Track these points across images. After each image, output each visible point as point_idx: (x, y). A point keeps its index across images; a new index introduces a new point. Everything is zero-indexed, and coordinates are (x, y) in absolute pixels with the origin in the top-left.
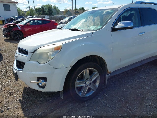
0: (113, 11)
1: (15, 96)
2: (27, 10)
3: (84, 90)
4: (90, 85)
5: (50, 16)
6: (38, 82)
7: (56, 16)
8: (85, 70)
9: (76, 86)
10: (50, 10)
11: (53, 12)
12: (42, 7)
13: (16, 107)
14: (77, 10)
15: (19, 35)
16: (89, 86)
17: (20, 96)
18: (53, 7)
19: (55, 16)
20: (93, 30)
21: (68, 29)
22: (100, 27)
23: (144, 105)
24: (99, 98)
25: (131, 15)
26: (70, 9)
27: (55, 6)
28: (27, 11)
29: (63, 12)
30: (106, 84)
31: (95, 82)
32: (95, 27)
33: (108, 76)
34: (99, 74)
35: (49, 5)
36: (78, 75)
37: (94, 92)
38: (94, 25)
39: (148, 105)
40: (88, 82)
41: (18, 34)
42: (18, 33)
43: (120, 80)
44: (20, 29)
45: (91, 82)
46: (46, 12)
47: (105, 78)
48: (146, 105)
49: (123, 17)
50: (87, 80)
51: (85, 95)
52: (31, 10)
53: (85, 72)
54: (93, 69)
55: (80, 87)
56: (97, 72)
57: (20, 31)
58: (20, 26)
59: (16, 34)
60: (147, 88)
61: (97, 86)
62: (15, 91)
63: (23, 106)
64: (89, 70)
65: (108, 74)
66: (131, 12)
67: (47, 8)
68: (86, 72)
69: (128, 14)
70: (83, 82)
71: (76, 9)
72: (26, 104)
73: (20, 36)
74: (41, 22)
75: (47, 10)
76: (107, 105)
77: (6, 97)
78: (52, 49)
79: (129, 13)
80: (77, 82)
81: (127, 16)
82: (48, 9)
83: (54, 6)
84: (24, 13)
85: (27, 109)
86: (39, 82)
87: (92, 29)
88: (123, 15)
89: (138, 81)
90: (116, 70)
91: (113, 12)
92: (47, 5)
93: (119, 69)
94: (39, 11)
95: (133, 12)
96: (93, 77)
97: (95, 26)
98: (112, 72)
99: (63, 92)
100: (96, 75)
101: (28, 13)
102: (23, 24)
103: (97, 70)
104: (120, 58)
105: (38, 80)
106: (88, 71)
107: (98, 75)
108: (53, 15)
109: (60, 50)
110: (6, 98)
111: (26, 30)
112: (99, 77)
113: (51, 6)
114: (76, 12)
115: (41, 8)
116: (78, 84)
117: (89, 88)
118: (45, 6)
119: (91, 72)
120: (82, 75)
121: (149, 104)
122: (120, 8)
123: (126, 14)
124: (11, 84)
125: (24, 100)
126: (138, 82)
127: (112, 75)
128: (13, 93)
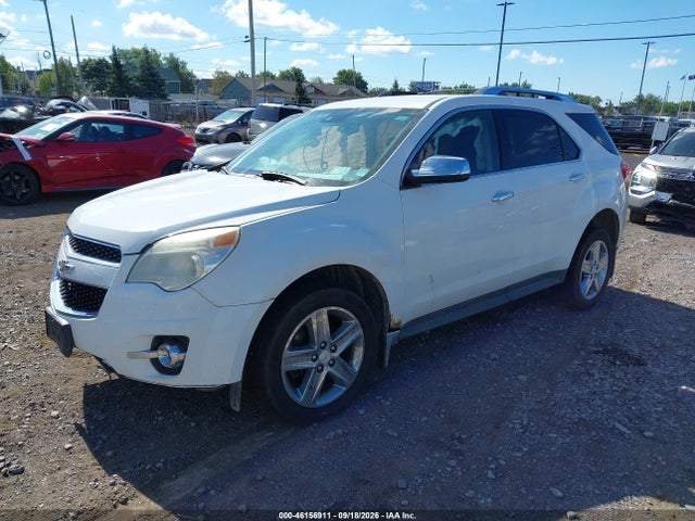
0: (406, 118)
1: (55, 413)
2: (43, 68)
3: (312, 381)
4: (331, 366)
5: (152, 102)
6: (154, 355)
7: (178, 100)
8: (315, 313)
9: (285, 367)
10: (151, 75)
11: (163, 81)
12: (115, 57)
13: (67, 450)
14: (273, 77)
15: (23, 184)
16: (330, 369)
17: (73, 416)
18: (164, 62)
19: (176, 101)
20: (342, 183)
21: (250, 172)
22: (362, 173)
23: (507, 427)
24: (362, 412)
25: (468, 134)
26: (242, 75)
27: (172, 54)
28: (40, 73)
29: (207, 82)
30: (386, 364)
31: (347, 355)
32: (349, 173)
33: (390, 337)
34: (361, 330)
35: (146, 52)
36: (293, 329)
37: (344, 389)
38: (346, 164)
39: (517, 426)
40: (325, 356)
41: (17, 178)
42: (16, 174)
43: (435, 354)
44: (27, 157)
45: (336, 354)
46: (131, 79)
47: (382, 343)
48: (511, 426)
49: (441, 138)
50: (323, 348)
51: (314, 402)
52: (62, 68)
53: (314, 321)
54: (342, 309)
55: (298, 371)
56: (355, 321)
57: (26, 165)
58: (27, 143)
59: (7, 179)
60: (523, 378)
61: (357, 369)
62: (50, 400)
63: (94, 446)
64: (331, 316)
65: (391, 330)
66: (469, 124)
67: (136, 62)
68: (319, 320)
69: (458, 131)
70: (307, 354)
71: (266, 75)
72: (105, 437)
73: (27, 186)
74: (119, 129)
75: (138, 73)
76: (389, 431)
77: (20, 419)
78: (208, 242)
79: (461, 124)
80: (287, 353)
81: (454, 135)
82: (141, 67)
83: (168, 56)
84: (27, 78)
85: (109, 454)
86: (160, 354)
87: (340, 178)
88: (440, 133)
89: (497, 357)
90: (418, 319)
91: (406, 122)
92: (136, 53)
93: (428, 315)
94: (98, 77)
95: (475, 122)
96: (341, 338)
97: (349, 169)
98: (404, 323)
99: (241, 386)
100: (353, 331)
101: (43, 82)
102: (39, 137)
103: (355, 315)
104: (431, 276)
105: (154, 348)
106: (325, 317)
107: (359, 332)
108: (164, 97)
109: (233, 246)
110: (19, 422)
111: (52, 163)
112: (362, 340)
113: (157, 56)
114: (267, 88)
115: (110, 62)
116: (293, 360)
117: (329, 376)
118: (125, 54)
119: (336, 323)
120: (306, 330)
121: (521, 424)
122: (431, 109)
123: (452, 130)
124: (27, 377)
125: (92, 427)
126: (495, 359)
127: (406, 335)
128: (42, 405)
